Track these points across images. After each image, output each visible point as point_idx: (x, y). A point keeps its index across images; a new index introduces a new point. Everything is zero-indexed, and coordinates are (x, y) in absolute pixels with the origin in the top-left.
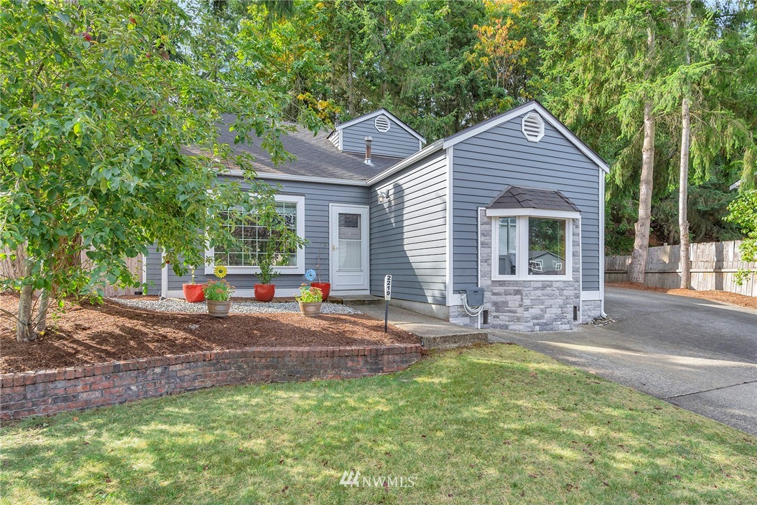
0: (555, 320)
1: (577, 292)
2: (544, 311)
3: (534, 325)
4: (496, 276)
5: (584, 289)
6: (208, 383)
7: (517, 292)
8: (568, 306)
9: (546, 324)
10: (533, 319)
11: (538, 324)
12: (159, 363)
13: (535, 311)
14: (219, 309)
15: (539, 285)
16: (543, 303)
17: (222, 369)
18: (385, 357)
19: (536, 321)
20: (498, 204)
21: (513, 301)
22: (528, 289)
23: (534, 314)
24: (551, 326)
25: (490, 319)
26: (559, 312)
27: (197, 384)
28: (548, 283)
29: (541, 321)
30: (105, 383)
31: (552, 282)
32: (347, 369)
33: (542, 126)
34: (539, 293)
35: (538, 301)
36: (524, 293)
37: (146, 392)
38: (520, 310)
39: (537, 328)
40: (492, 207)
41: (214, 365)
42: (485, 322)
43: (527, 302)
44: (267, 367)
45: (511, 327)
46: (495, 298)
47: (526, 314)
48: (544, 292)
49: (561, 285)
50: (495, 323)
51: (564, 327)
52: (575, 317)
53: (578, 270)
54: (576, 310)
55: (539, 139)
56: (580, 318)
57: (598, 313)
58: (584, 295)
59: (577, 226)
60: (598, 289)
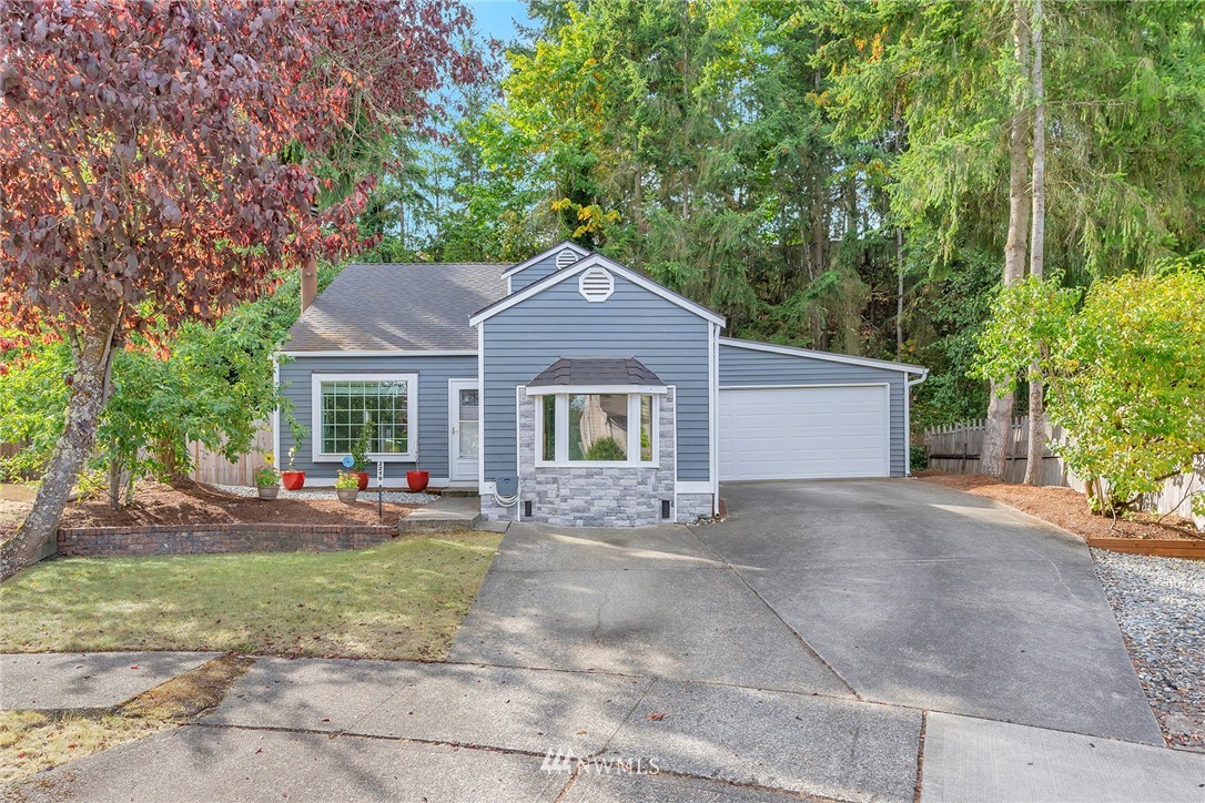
0: (608, 514)
1: (668, 482)
2: (590, 503)
3: (576, 518)
4: (540, 462)
5: (679, 479)
6: (224, 549)
7: (555, 481)
8: (627, 498)
9: (593, 518)
10: (573, 511)
11: (581, 518)
12: (185, 529)
13: (578, 502)
14: (266, 492)
15: (583, 472)
16: (588, 494)
17: (234, 538)
18: (356, 535)
19: (578, 514)
20: (538, 381)
21: (551, 489)
22: (568, 477)
23: (575, 506)
24: (601, 521)
25: (534, 511)
26: (614, 504)
27: (215, 548)
28: (596, 470)
29: (585, 514)
30: (146, 540)
31: (602, 469)
32: (323, 544)
33: (612, 280)
34: (582, 481)
35: (581, 491)
36: (560, 482)
37: (175, 550)
38: (557, 501)
39: (580, 522)
40: (532, 385)
41: (228, 535)
42: (528, 513)
43: (564, 492)
44: (266, 539)
45: (550, 520)
46: (539, 488)
47: (564, 506)
48: (591, 481)
49: (617, 473)
50: (539, 515)
51: (620, 523)
52: (666, 513)
53: (670, 455)
54: (666, 506)
55: (606, 297)
56: (675, 515)
57: (707, 511)
58: (681, 487)
59: (670, 400)
60: (707, 479)
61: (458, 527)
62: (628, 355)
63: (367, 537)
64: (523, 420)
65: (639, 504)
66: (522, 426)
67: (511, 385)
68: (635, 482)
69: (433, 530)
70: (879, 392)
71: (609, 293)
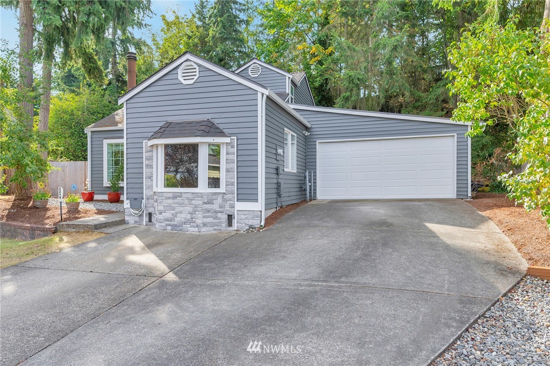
0: (185, 223)
1: (232, 202)
2: (175, 215)
3: (167, 225)
5: (238, 200)
8: (197, 213)
9: (176, 226)
10: (165, 220)
11: (170, 225)
13: (168, 215)
15: (171, 195)
16: (174, 209)
18: (36, 232)
19: (168, 223)
22: (162, 198)
23: (166, 217)
24: (180, 228)
25: (153, 218)
26: (189, 217)
28: (178, 194)
29: (172, 223)
31: (182, 193)
32: (24, 235)
33: (198, 69)
34: (170, 201)
35: (170, 207)
36: (158, 201)
39: (169, 228)
42: (150, 220)
43: (160, 208)
48: (175, 201)
49: (190, 196)
52: (230, 224)
53: (232, 184)
54: (230, 218)
55: (193, 81)
56: (235, 225)
57: (256, 223)
58: (240, 206)
59: (233, 147)
60: (256, 200)
61: (87, 229)
62: (205, 117)
63: (41, 233)
64: (147, 162)
65: (204, 217)
66: (147, 165)
67: (140, 140)
68: (201, 202)
69: (74, 230)
70: (450, 140)
71: (196, 78)
